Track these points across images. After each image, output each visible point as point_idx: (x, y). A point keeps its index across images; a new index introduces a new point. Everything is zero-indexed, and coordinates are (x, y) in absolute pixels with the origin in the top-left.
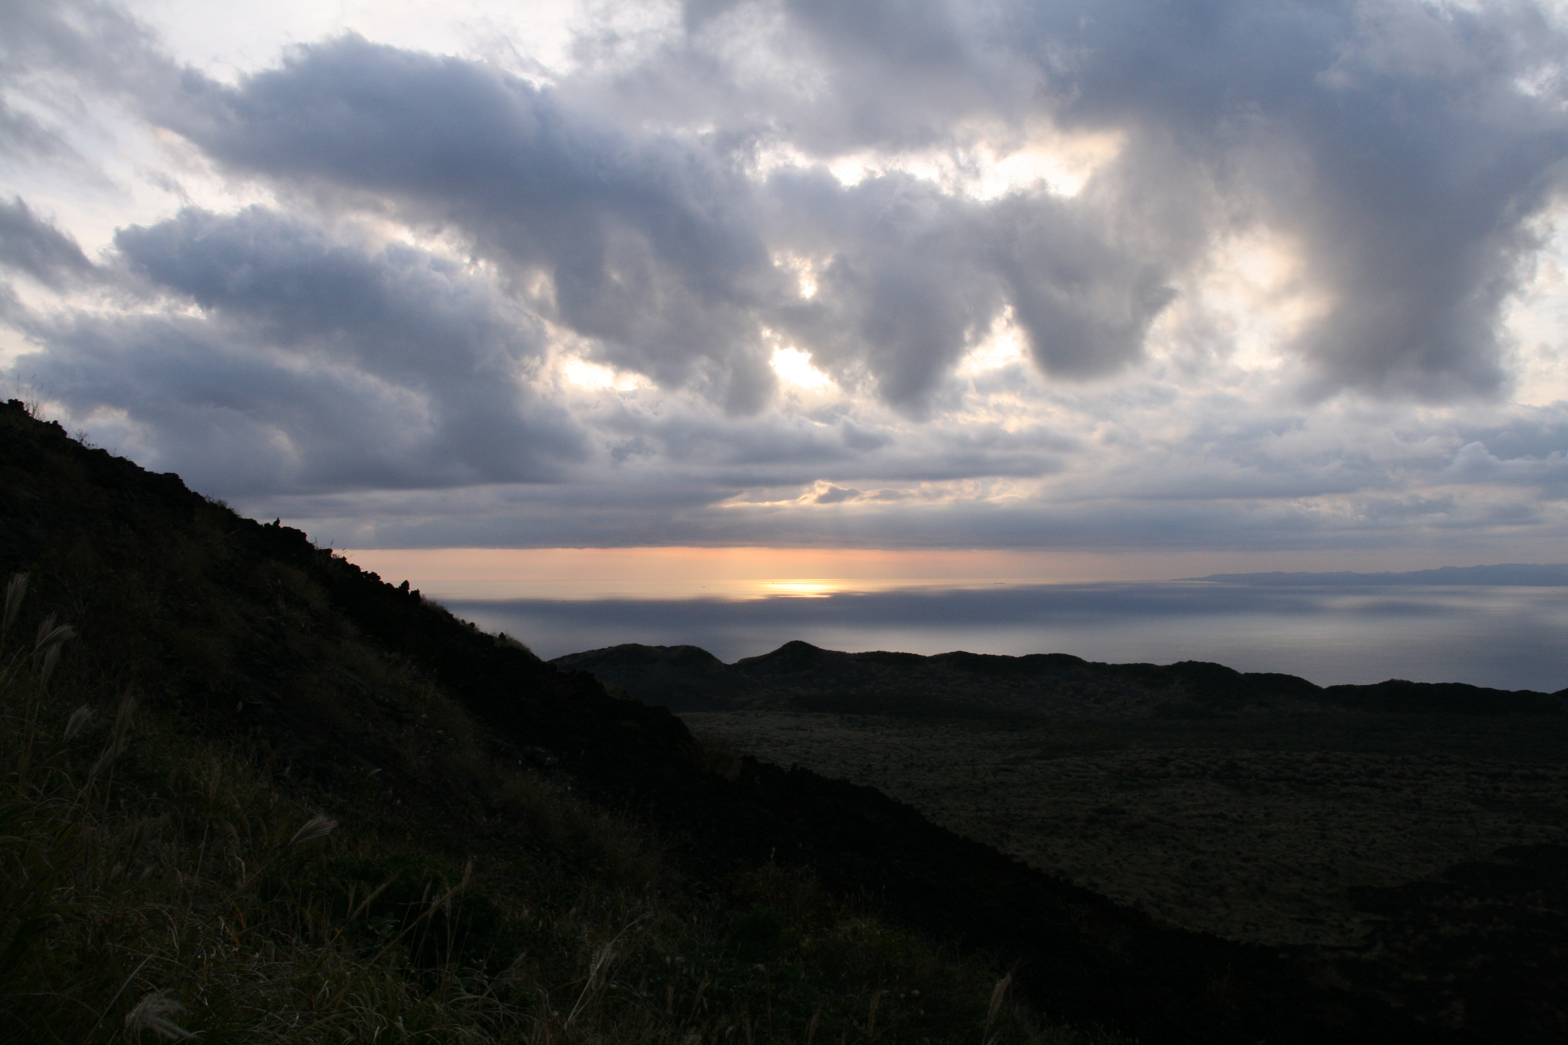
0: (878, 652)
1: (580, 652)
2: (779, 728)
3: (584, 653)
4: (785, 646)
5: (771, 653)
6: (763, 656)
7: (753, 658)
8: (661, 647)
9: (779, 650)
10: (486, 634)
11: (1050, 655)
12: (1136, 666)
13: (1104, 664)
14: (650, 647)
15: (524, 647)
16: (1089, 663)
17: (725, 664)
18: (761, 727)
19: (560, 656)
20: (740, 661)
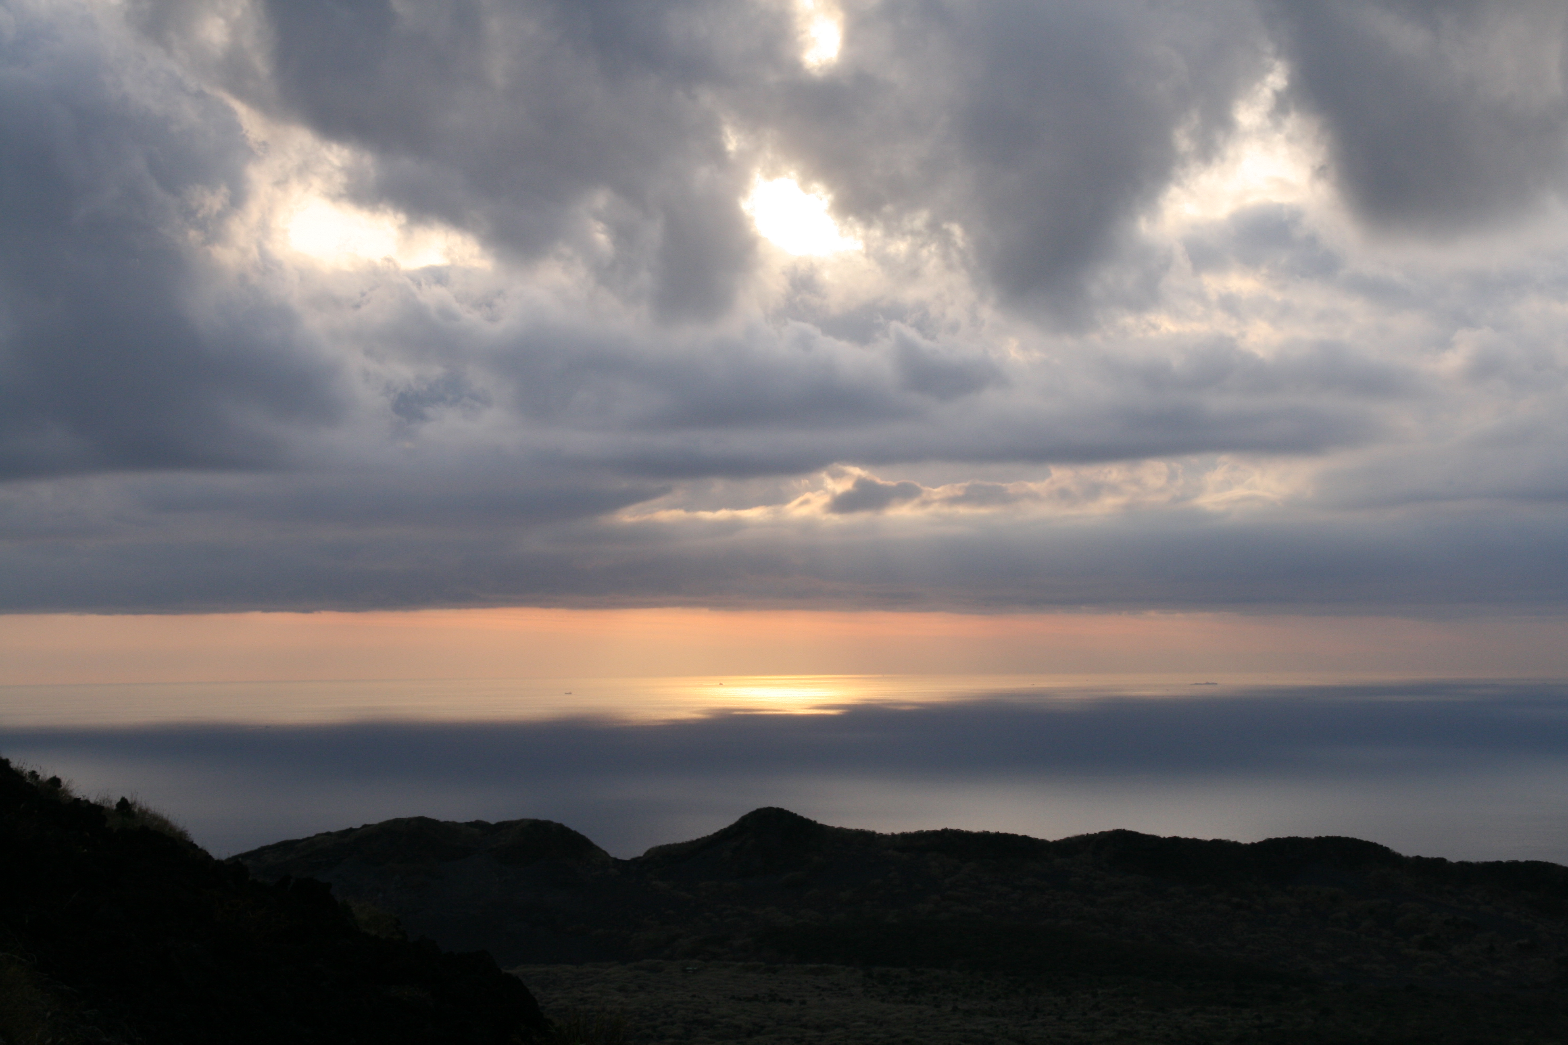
0: (945, 831)
1: (301, 838)
2: (733, 997)
3: (308, 838)
4: (744, 819)
5: (715, 834)
6: (698, 840)
7: (675, 845)
8: (478, 824)
9: (731, 828)
10: (87, 801)
11: (1319, 839)
12: (1513, 867)
13: (1442, 861)
14: (455, 823)
15: (172, 829)
16: (1407, 859)
17: (616, 860)
18: (694, 996)
19: (255, 847)
20: (649, 852)
